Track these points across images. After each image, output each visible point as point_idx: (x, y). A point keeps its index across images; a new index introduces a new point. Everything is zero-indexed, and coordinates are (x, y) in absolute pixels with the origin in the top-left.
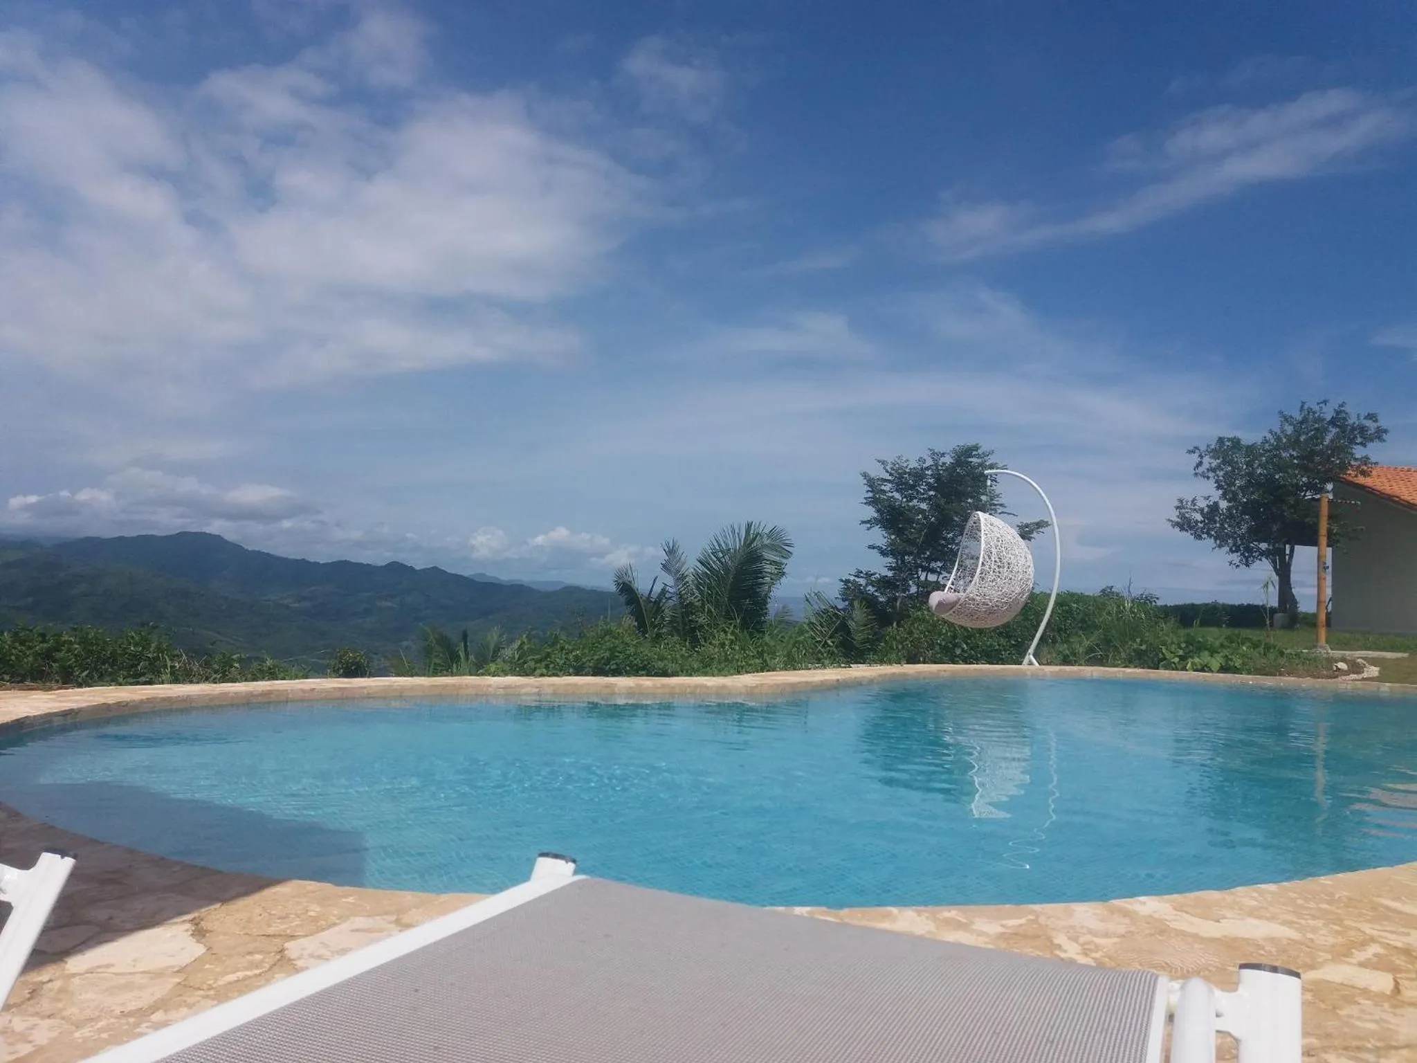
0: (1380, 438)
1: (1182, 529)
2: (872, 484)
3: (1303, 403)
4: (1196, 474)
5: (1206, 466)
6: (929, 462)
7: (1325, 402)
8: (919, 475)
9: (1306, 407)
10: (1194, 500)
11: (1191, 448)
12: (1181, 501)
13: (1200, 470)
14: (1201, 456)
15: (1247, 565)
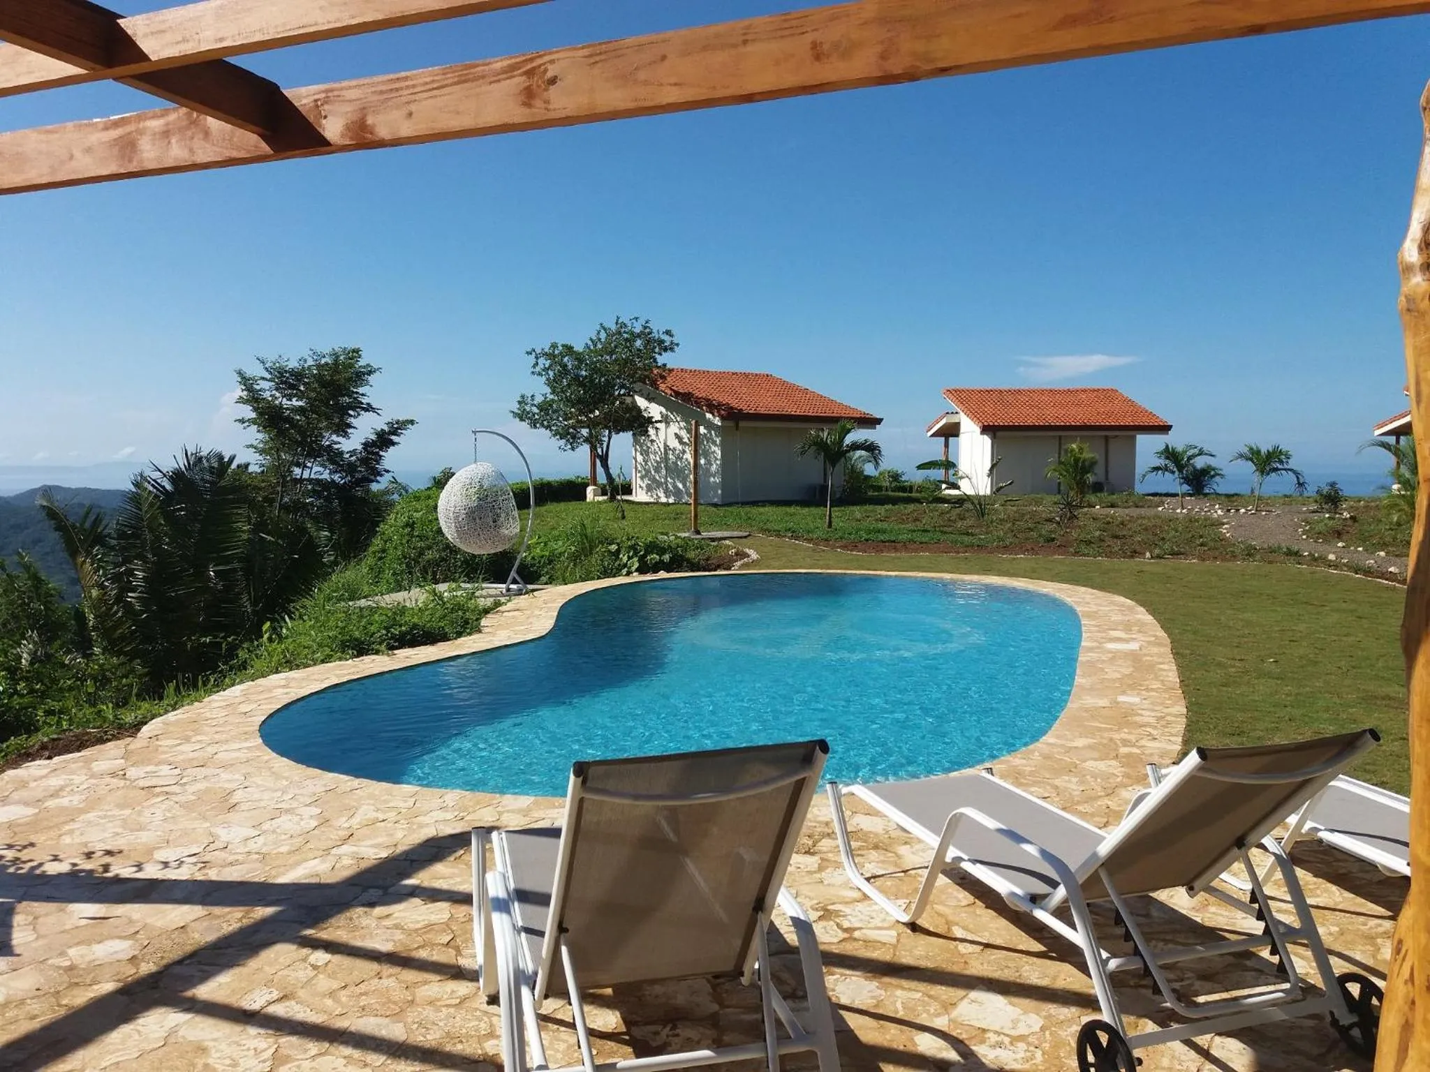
0: (672, 349)
1: (522, 420)
2: (247, 382)
3: (618, 318)
4: (533, 373)
5: (541, 366)
6: (310, 362)
7: (636, 319)
8: (298, 375)
9: (620, 321)
10: (533, 396)
11: (529, 350)
12: (523, 397)
13: (538, 369)
14: (537, 358)
15: (573, 449)
